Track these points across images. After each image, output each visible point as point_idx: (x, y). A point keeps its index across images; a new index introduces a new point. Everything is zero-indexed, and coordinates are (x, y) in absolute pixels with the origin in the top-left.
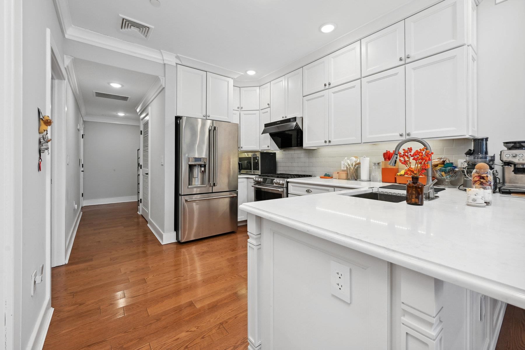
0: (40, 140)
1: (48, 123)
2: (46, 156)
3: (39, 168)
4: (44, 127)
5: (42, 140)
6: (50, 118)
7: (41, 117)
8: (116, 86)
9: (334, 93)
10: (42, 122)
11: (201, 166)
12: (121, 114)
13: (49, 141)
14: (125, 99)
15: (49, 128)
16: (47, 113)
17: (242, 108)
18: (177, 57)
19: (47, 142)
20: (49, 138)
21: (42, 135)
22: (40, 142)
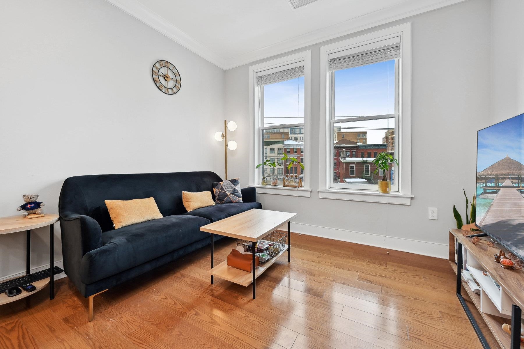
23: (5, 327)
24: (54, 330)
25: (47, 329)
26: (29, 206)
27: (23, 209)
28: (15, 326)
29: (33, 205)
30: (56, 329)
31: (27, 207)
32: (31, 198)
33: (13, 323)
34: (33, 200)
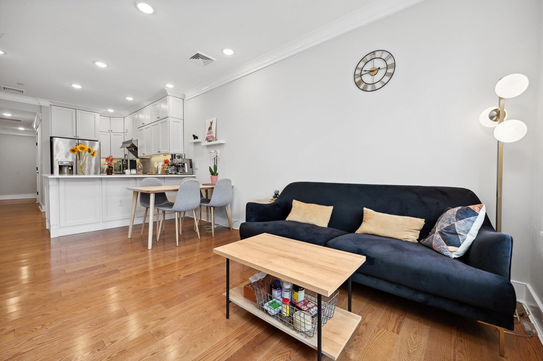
8: (7, 115)
11: (69, 166)
12: (22, 129)
14: (20, 121)
17: (112, 131)
18: (50, 102)
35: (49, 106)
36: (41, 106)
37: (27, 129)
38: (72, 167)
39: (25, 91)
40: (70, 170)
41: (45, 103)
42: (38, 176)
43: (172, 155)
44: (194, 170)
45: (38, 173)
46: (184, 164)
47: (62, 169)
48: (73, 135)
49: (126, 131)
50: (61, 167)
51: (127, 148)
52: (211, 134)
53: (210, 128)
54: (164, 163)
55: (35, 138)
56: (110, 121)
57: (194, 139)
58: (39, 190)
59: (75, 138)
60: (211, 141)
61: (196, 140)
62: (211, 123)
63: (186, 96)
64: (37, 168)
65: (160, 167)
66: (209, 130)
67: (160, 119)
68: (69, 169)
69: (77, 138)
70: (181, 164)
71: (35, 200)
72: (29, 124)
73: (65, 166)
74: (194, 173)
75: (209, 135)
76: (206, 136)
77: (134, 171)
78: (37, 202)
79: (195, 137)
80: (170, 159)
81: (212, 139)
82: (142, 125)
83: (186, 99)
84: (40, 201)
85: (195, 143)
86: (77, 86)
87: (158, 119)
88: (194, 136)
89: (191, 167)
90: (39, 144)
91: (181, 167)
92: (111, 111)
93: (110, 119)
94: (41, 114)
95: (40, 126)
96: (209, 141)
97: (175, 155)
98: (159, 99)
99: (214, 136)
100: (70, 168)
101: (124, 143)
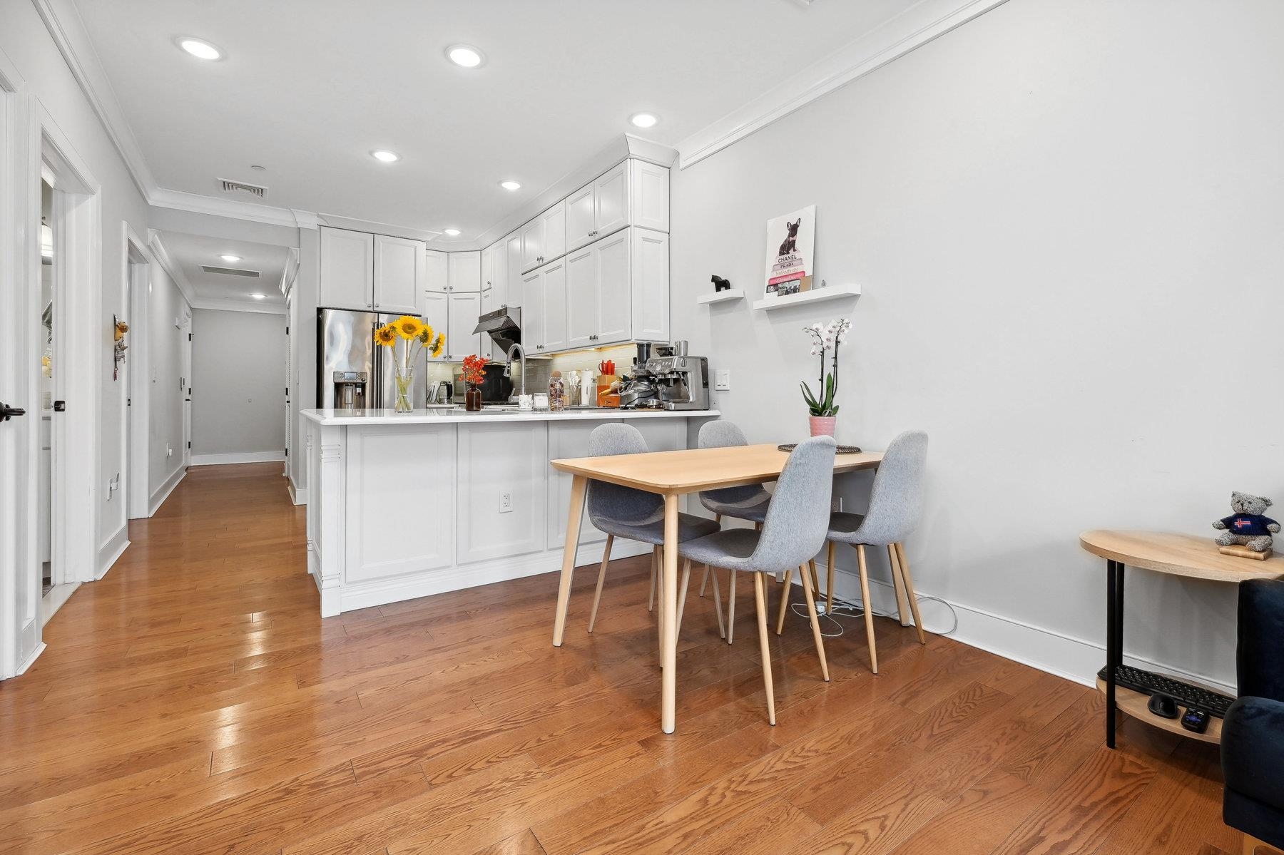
0: (116, 347)
1: (123, 329)
2: (123, 366)
3: (115, 377)
4: (119, 334)
5: (118, 348)
6: (126, 324)
7: (117, 324)
8: (230, 259)
9: (547, 272)
10: (117, 328)
11: (356, 385)
12: (258, 296)
13: (125, 348)
14: (256, 274)
15: (125, 335)
16: (123, 318)
17: (451, 288)
18: (319, 216)
19: (123, 349)
20: (126, 345)
21: (118, 342)
22: (116, 350)
23: (1127, 763)
24: (1163, 844)
25: (1159, 830)
26: (1239, 524)
27: (1227, 528)
28: (1136, 775)
29: (1248, 523)
30: (1167, 847)
31: (1236, 524)
32: (1242, 505)
33: (1142, 768)
34: (1250, 509)
35: (316, 228)
36: (299, 229)
37: (270, 297)
38: (363, 386)
39: (267, 188)
40: (359, 394)
41: (308, 221)
42: (289, 411)
43: (640, 346)
44: (712, 393)
45: (288, 402)
46: (684, 373)
47: (342, 392)
48: (365, 300)
49: (485, 286)
50: (338, 387)
51: (490, 332)
52: (791, 265)
53: (788, 247)
54: (600, 374)
55: (283, 317)
56: (448, 263)
57: (718, 289)
58: (289, 444)
59: (371, 309)
60: (795, 290)
61: (724, 294)
62: (794, 229)
63: (682, 156)
64: (287, 389)
65: (587, 384)
66: (781, 253)
67: (597, 237)
68: (356, 390)
69: (376, 309)
70: (677, 373)
71: (280, 466)
72: (272, 283)
73: (347, 384)
74: (712, 405)
75: (785, 271)
76: (770, 274)
77: (542, 400)
78: (284, 475)
79: (721, 284)
80: (635, 359)
81: (797, 283)
82: (537, 264)
83: (682, 164)
84: (291, 473)
85: (715, 305)
86: (386, 157)
87: (592, 239)
88: (715, 279)
89: (706, 385)
90: (292, 331)
91: (671, 383)
92: (453, 232)
93: (448, 256)
94: (298, 249)
95: (295, 285)
96: (787, 293)
97: (649, 345)
98: (596, 174)
99: (809, 273)
100: (359, 390)
101: (483, 319)
